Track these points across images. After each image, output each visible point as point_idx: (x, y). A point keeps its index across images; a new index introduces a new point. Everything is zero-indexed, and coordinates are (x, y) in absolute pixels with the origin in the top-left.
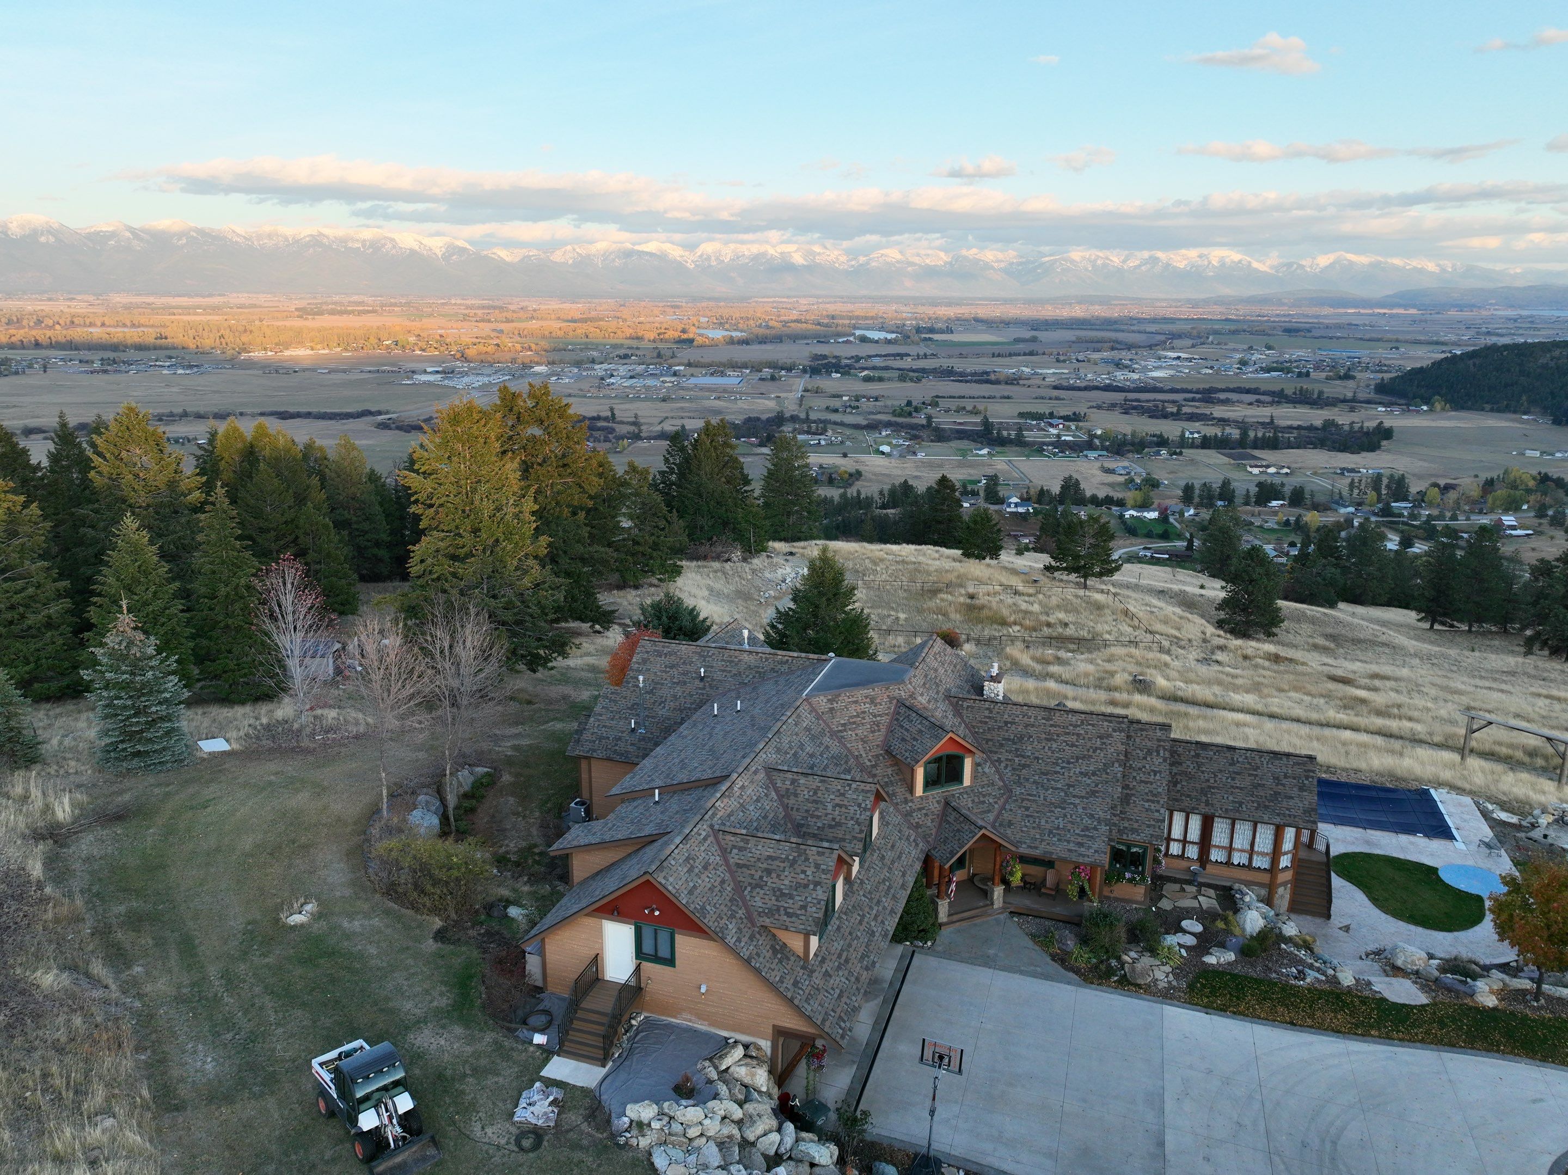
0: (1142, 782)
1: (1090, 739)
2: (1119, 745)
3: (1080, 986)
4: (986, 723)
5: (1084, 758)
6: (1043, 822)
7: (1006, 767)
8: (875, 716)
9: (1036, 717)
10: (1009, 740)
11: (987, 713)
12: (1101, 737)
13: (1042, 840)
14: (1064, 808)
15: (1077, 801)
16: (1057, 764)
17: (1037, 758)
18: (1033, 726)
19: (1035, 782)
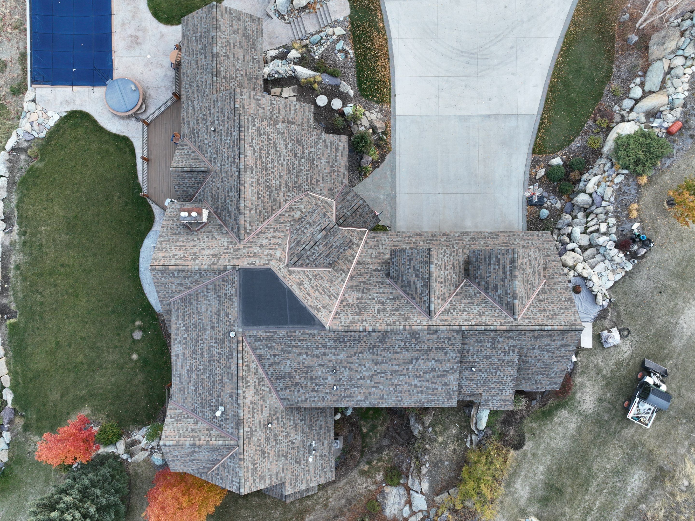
0: (279, 113)
1: (263, 142)
2: (264, 123)
3: (395, 153)
4: (260, 212)
5: (275, 147)
6: (325, 171)
7: (289, 196)
8: (311, 279)
9: (252, 178)
10: (270, 195)
11: (253, 212)
12: (260, 135)
13: (338, 171)
14: (314, 159)
15: (307, 151)
16: (282, 164)
17: (280, 176)
18: (258, 180)
19: (297, 177)
